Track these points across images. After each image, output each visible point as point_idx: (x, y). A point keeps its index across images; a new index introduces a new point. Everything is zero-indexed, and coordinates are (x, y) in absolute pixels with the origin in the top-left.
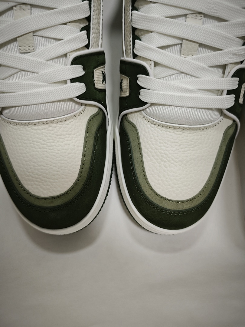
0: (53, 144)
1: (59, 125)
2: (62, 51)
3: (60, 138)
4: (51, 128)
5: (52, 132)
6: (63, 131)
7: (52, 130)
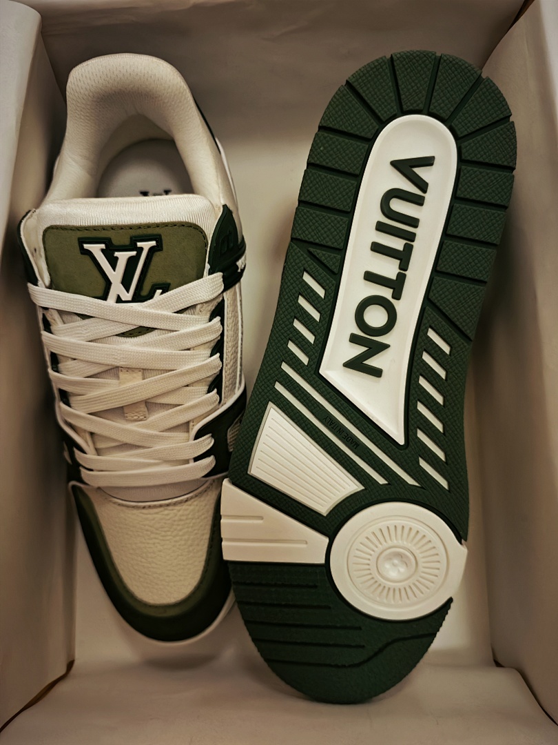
0: (169, 533)
1: (177, 508)
2: (182, 419)
3: (178, 525)
4: (166, 512)
5: (168, 517)
6: (183, 515)
7: (168, 515)
